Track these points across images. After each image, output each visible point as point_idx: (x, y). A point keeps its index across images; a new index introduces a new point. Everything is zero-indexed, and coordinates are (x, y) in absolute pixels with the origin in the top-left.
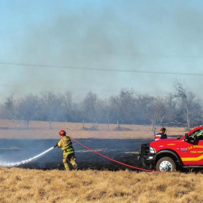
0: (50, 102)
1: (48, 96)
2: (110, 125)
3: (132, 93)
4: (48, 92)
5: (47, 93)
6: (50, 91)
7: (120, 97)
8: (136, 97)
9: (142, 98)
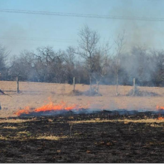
0: (48, 60)
1: (45, 53)
2: (120, 86)
3: (145, 50)
4: (45, 48)
5: (45, 50)
6: (48, 47)
7: (130, 54)
8: (150, 53)
9: (157, 55)
